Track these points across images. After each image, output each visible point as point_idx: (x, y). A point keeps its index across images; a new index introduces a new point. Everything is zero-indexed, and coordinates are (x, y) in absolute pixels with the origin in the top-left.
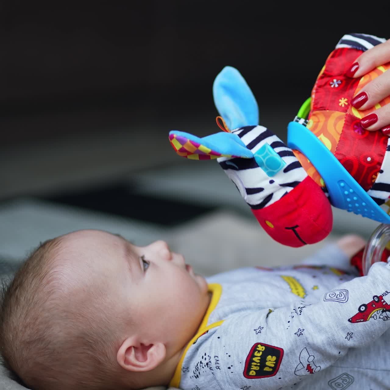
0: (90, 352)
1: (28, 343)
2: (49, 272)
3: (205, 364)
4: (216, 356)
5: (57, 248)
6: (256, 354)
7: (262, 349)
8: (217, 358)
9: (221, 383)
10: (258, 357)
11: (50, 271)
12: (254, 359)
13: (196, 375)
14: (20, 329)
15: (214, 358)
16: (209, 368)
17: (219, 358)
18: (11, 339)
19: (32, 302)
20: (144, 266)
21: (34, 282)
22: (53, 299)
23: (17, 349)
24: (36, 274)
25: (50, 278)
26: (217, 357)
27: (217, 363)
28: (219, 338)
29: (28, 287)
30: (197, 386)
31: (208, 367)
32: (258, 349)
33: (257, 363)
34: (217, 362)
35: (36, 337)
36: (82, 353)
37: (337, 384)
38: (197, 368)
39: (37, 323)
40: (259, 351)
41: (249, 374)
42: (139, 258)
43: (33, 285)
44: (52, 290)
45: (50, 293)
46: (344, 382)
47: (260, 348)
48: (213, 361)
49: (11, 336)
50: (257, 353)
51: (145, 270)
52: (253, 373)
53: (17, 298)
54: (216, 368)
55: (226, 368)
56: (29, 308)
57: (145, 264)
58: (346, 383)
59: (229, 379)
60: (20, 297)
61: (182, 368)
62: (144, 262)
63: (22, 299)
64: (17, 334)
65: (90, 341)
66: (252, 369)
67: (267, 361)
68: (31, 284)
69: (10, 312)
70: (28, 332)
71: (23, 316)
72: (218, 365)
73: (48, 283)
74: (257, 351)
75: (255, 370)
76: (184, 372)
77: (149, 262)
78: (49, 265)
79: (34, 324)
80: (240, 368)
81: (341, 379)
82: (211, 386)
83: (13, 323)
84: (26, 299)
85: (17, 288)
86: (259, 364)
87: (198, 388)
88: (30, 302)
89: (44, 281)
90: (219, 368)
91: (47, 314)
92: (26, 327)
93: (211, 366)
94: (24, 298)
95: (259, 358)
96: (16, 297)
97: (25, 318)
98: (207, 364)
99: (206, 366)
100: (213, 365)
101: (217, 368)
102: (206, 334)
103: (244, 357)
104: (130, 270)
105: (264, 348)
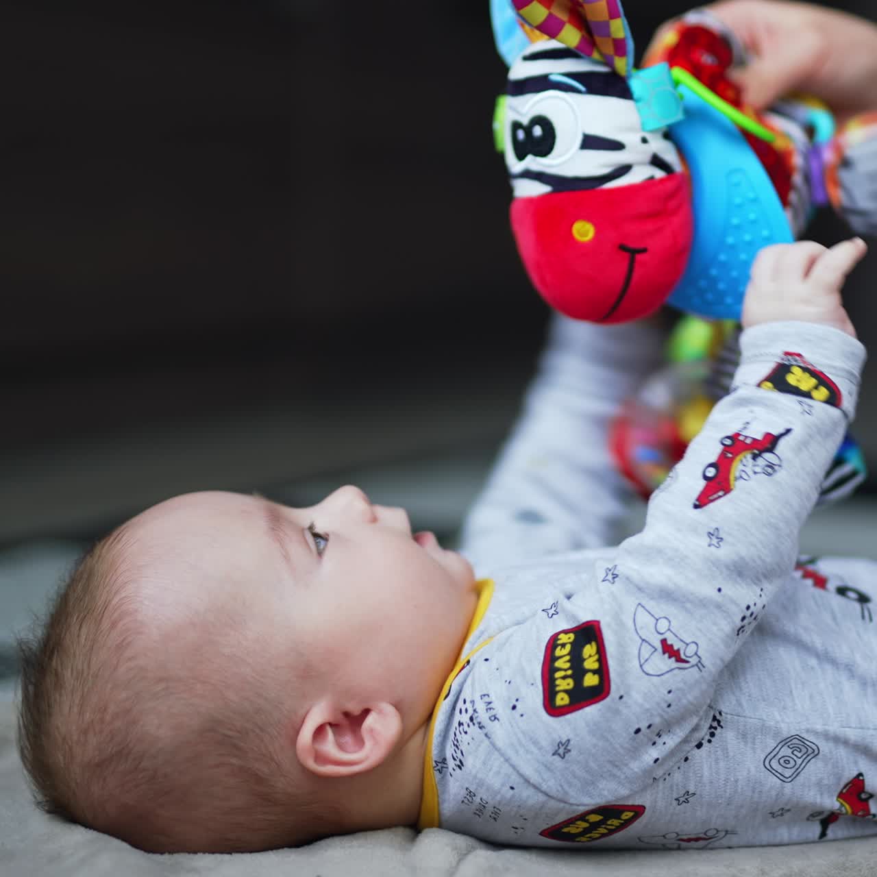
0: (234, 761)
1: (100, 766)
2: (110, 601)
3: (468, 721)
4: (484, 695)
5: (119, 546)
6: (558, 652)
7: (569, 638)
8: (486, 699)
9: (510, 753)
10: (564, 656)
11: (113, 598)
12: (558, 664)
13: (458, 763)
14: (75, 738)
15: (482, 699)
16: (477, 725)
17: (493, 698)
18: (62, 765)
19: (88, 674)
20: (317, 545)
21: (84, 630)
22: (130, 659)
23: (77, 783)
24: (86, 613)
25: (116, 615)
26: (486, 697)
27: (490, 709)
28: (486, 660)
29: (75, 646)
30: (467, 789)
31: (474, 724)
32: (559, 642)
33: (566, 670)
34: (489, 707)
35: (112, 749)
36: (217, 766)
37: (782, 761)
38: (456, 743)
39: (108, 718)
40: (563, 645)
41: (555, 704)
42: (303, 530)
43: (83, 637)
44: (124, 639)
45: (121, 647)
46: (795, 752)
47: (564, 638)
48: (481, 706)
49: (61, 758)
50: (561, 650)
51: (320, 553)
52: (562, 700)
53: (57, 674)
54: (489, 721)
55: (509, 710)
56: (86, 690)
57: (319, 540)
58: (799, 755)
59: (520, 735)
60: (62, 669)
61: (434, 764)
62: (316, 536)
63: (68, 674)
64: (71, 749)
65: (230, 733)
66: (558, 689)
67: (584, 660)
68: (79, 636)
69: (49, 706)
70: (93, 741)
71: (75, 710)
72: (493, 713)
73: (114, 625)
74: (559, 647)
75: (566, 691)
76: (440, 772)
77: (328, 535)
78: (107, 588)
79: (102, 721)
80: (534, 696)
81: (789, 746)
82: (491, 774)
83: (58, 728)
84: (75, 673)
85: (52, 652)
86: (569, 672)
87: (470, 792)
88: (85, 675)
89: (105, 625)
90: (495, 718)
91: (124, 695)
92: (85, 732)
93: (479, 720)
94: (69, 670)
95: (568, 658)
96: (54, 672)
97: (81, 713)
98: (471, 719)
99: (471, 724)
100: (483, 716)
101: (493, 718)
102: (468, 666)
103: (535, 670)
104: (287, 558)
105: (572, 636)
